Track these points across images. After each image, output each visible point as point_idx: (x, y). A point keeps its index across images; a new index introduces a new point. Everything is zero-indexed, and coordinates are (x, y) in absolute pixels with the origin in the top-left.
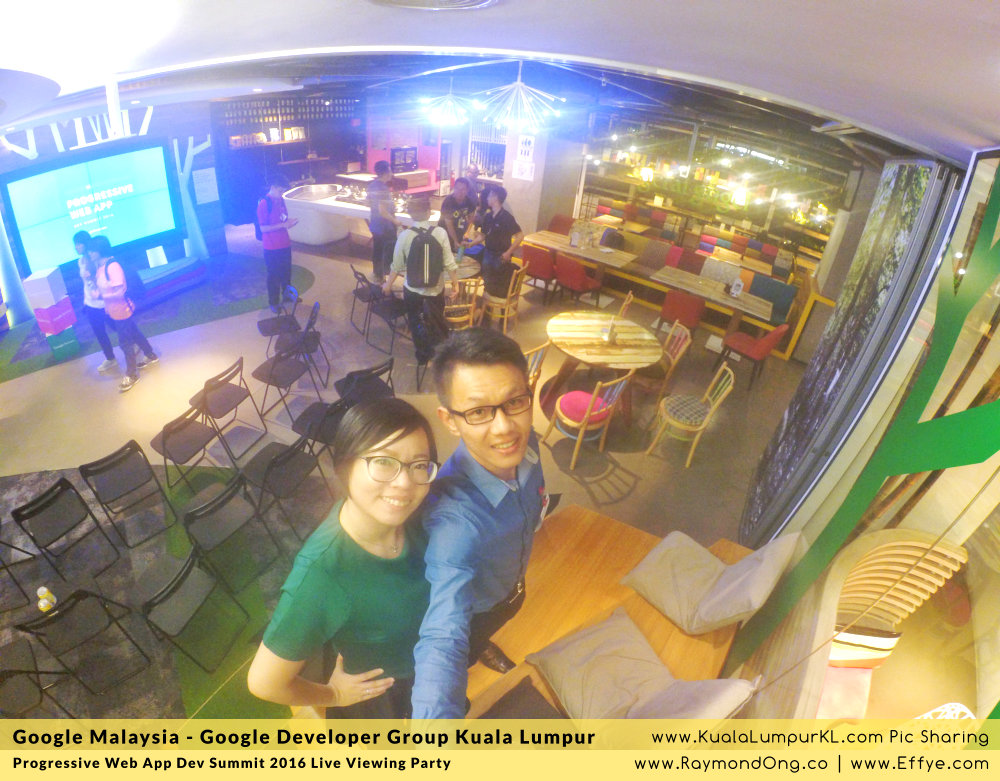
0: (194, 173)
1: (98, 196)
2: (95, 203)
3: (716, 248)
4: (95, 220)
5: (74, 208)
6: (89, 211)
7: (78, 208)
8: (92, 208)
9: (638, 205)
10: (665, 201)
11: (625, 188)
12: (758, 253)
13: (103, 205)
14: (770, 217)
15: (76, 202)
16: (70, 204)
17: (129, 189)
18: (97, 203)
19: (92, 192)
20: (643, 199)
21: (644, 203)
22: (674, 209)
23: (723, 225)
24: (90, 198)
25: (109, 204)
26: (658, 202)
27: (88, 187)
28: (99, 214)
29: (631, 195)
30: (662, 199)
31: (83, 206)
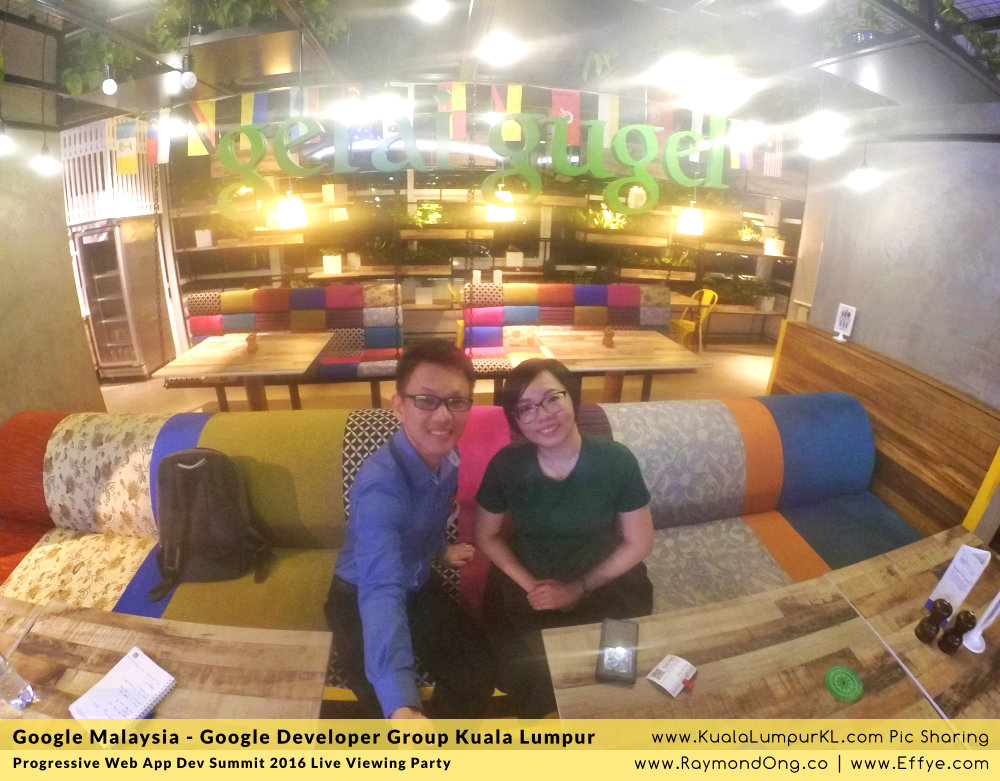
3: (508, 330)
9: (293, 285)
10: (345, 262)
11: (261, 259)
12: (600, 311)
14: (546, 232)
20: (301, 271)
21: (305, 278)
22: (369, 271)
23: (477, 274)
26: (332, 266)
29: (276, 270)
30: (338, 258)
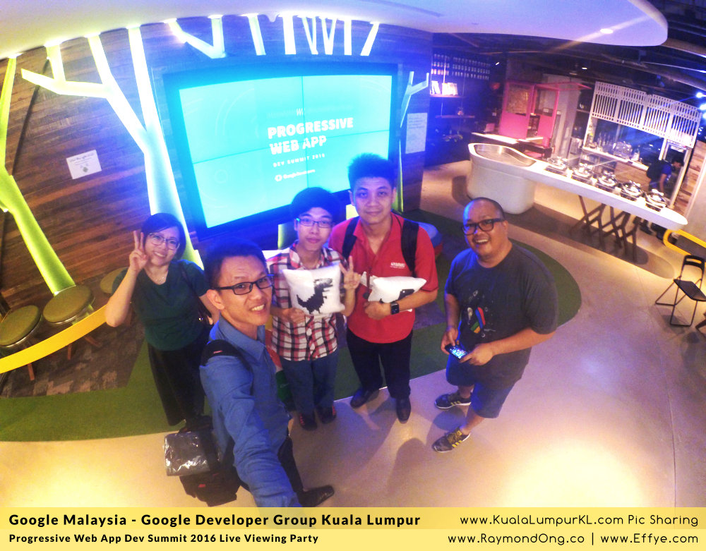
0: (408, 115)
1: (310, 127)
2: (305, 135)
4: (302, 159)
5: (276, 140)
6: (295, 146)
7: (283, 139)
8: (301, 142)
13: (314, 141)
15: (281, 131)
16: (271, 132)
17: (347, 123)
18: (308, 136)
19: (304, 119)
24: (299, 129)
25: (322, 140)
27: (299, 112)
28: (308, 152)
31: (288, 138)
